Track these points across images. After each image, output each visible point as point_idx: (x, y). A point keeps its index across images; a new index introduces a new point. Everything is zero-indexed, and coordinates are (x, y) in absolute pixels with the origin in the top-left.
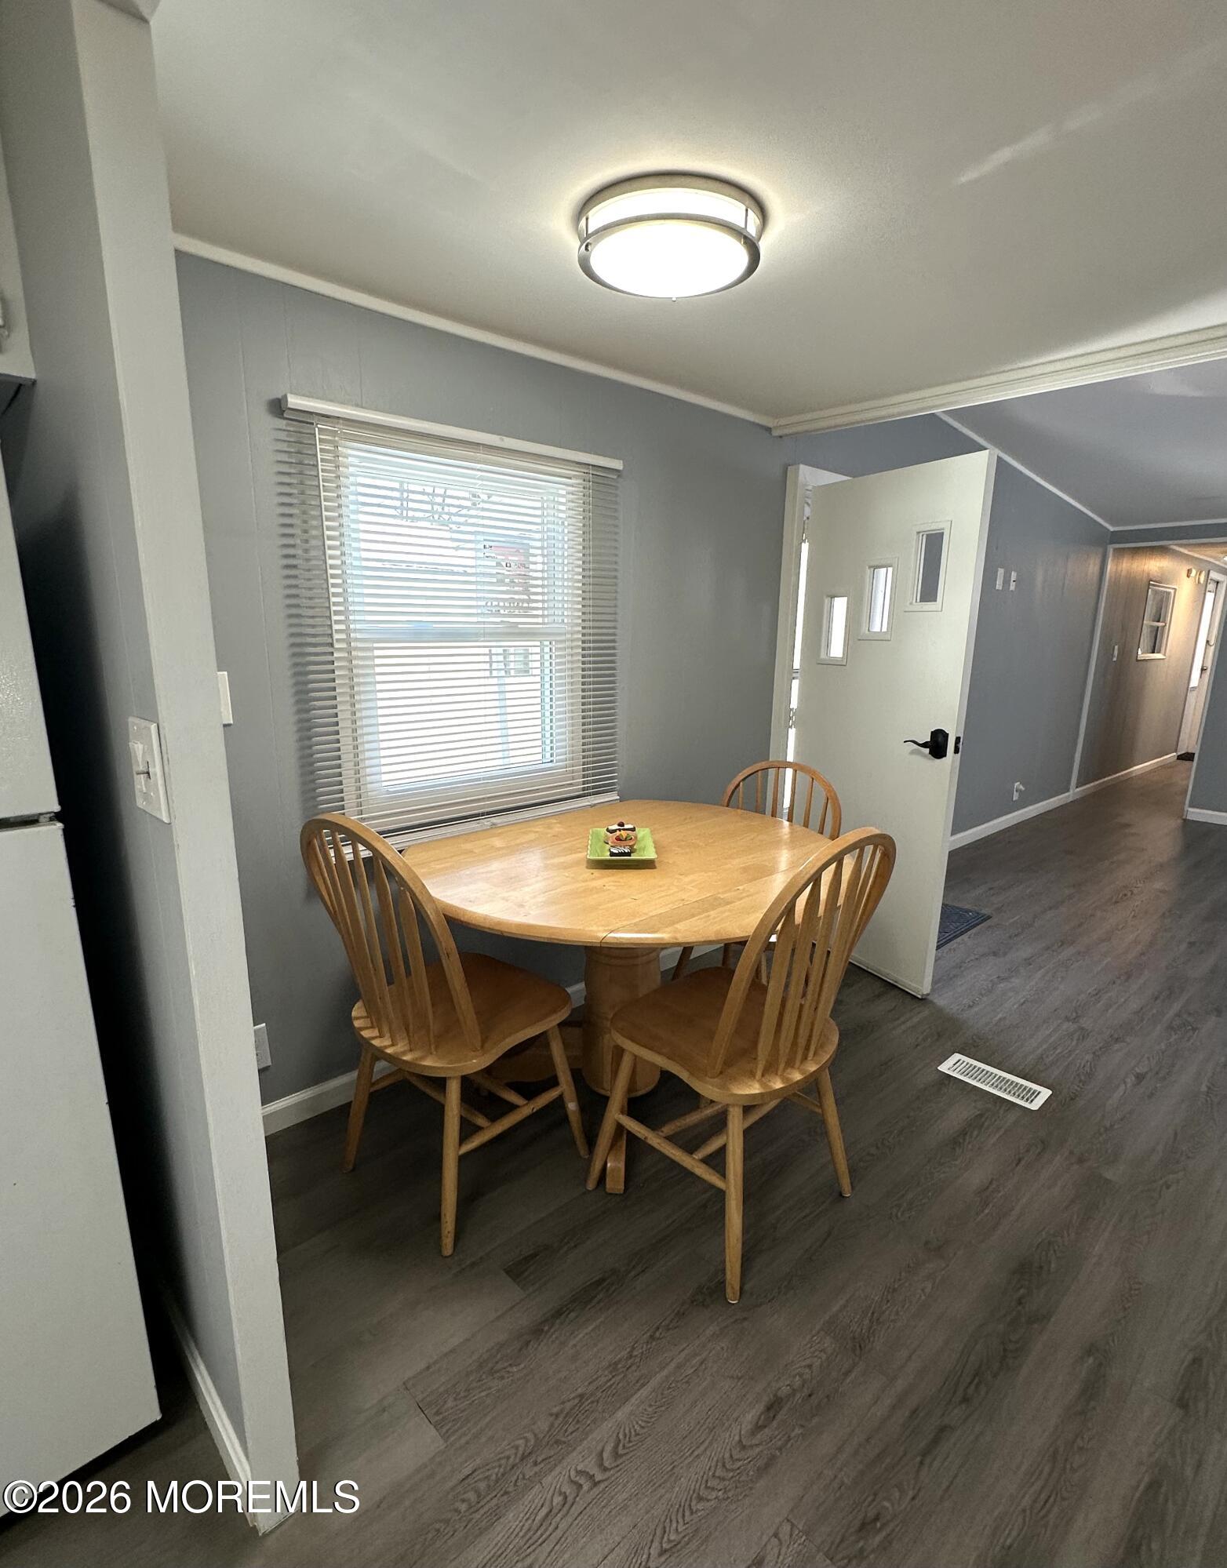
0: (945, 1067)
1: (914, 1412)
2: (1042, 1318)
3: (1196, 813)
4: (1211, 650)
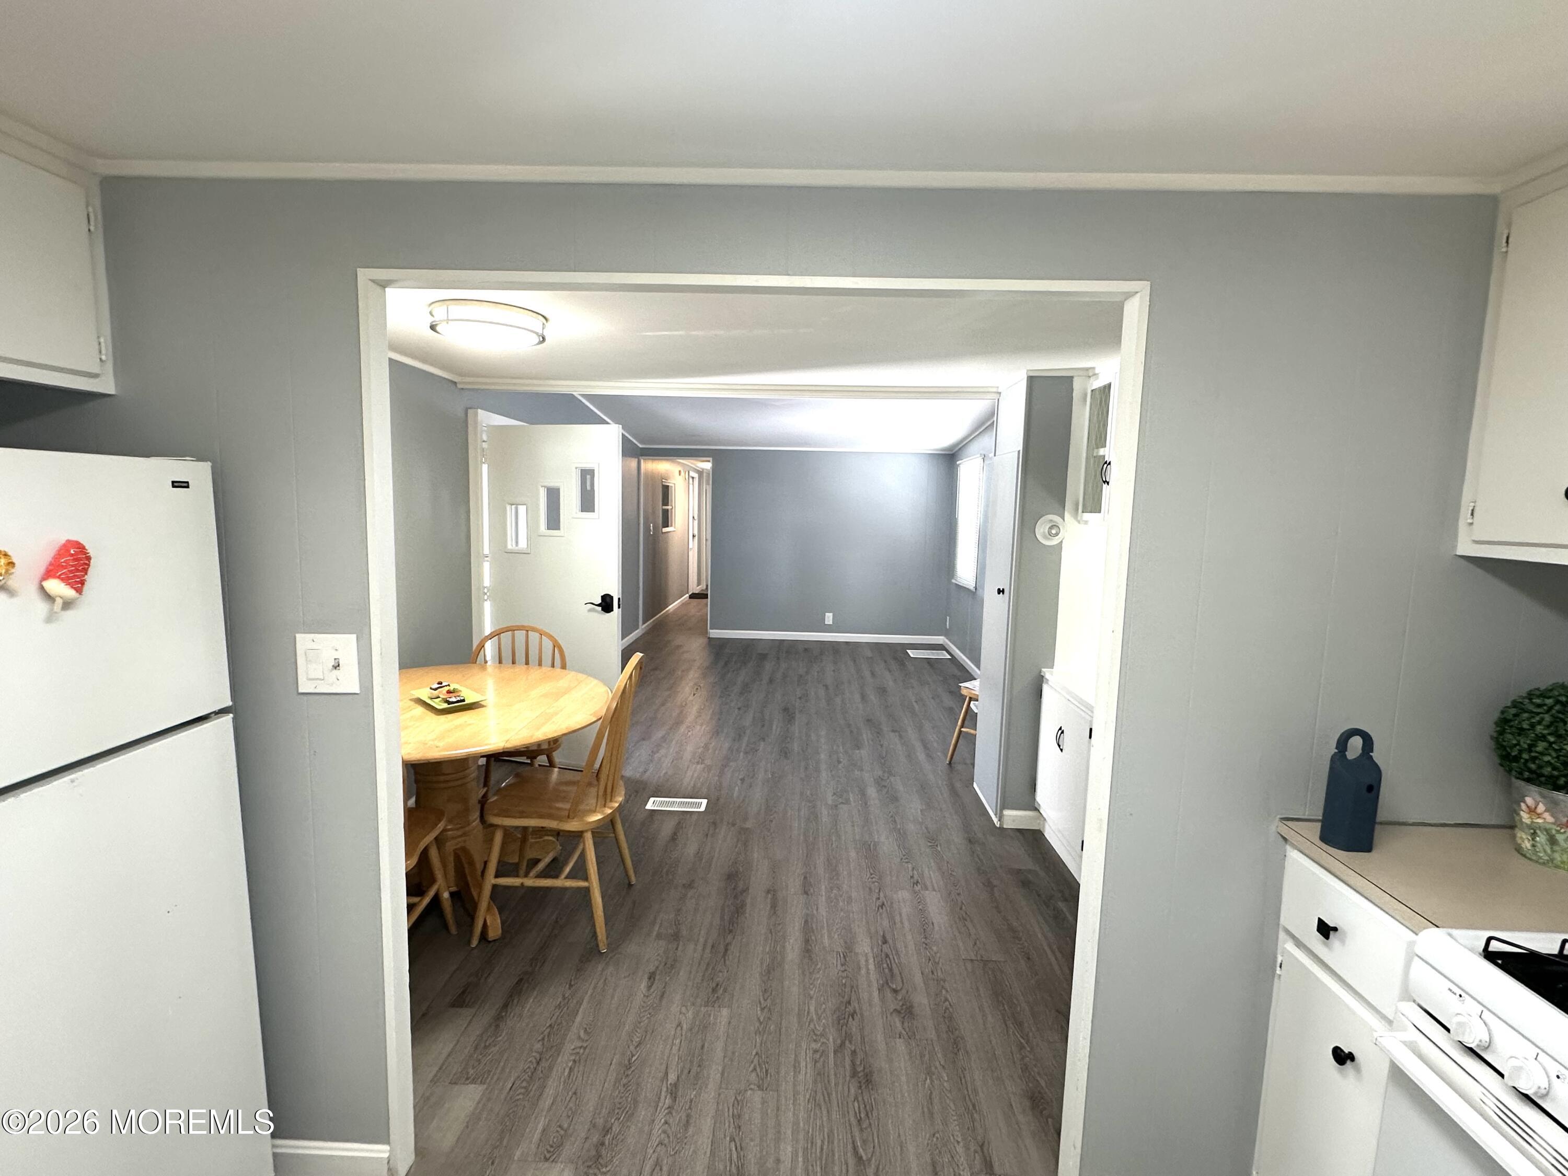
0: (649, 806)
1: (713, 946)
2: (746, 890)
3: (715, 633)
4: (696, 522)
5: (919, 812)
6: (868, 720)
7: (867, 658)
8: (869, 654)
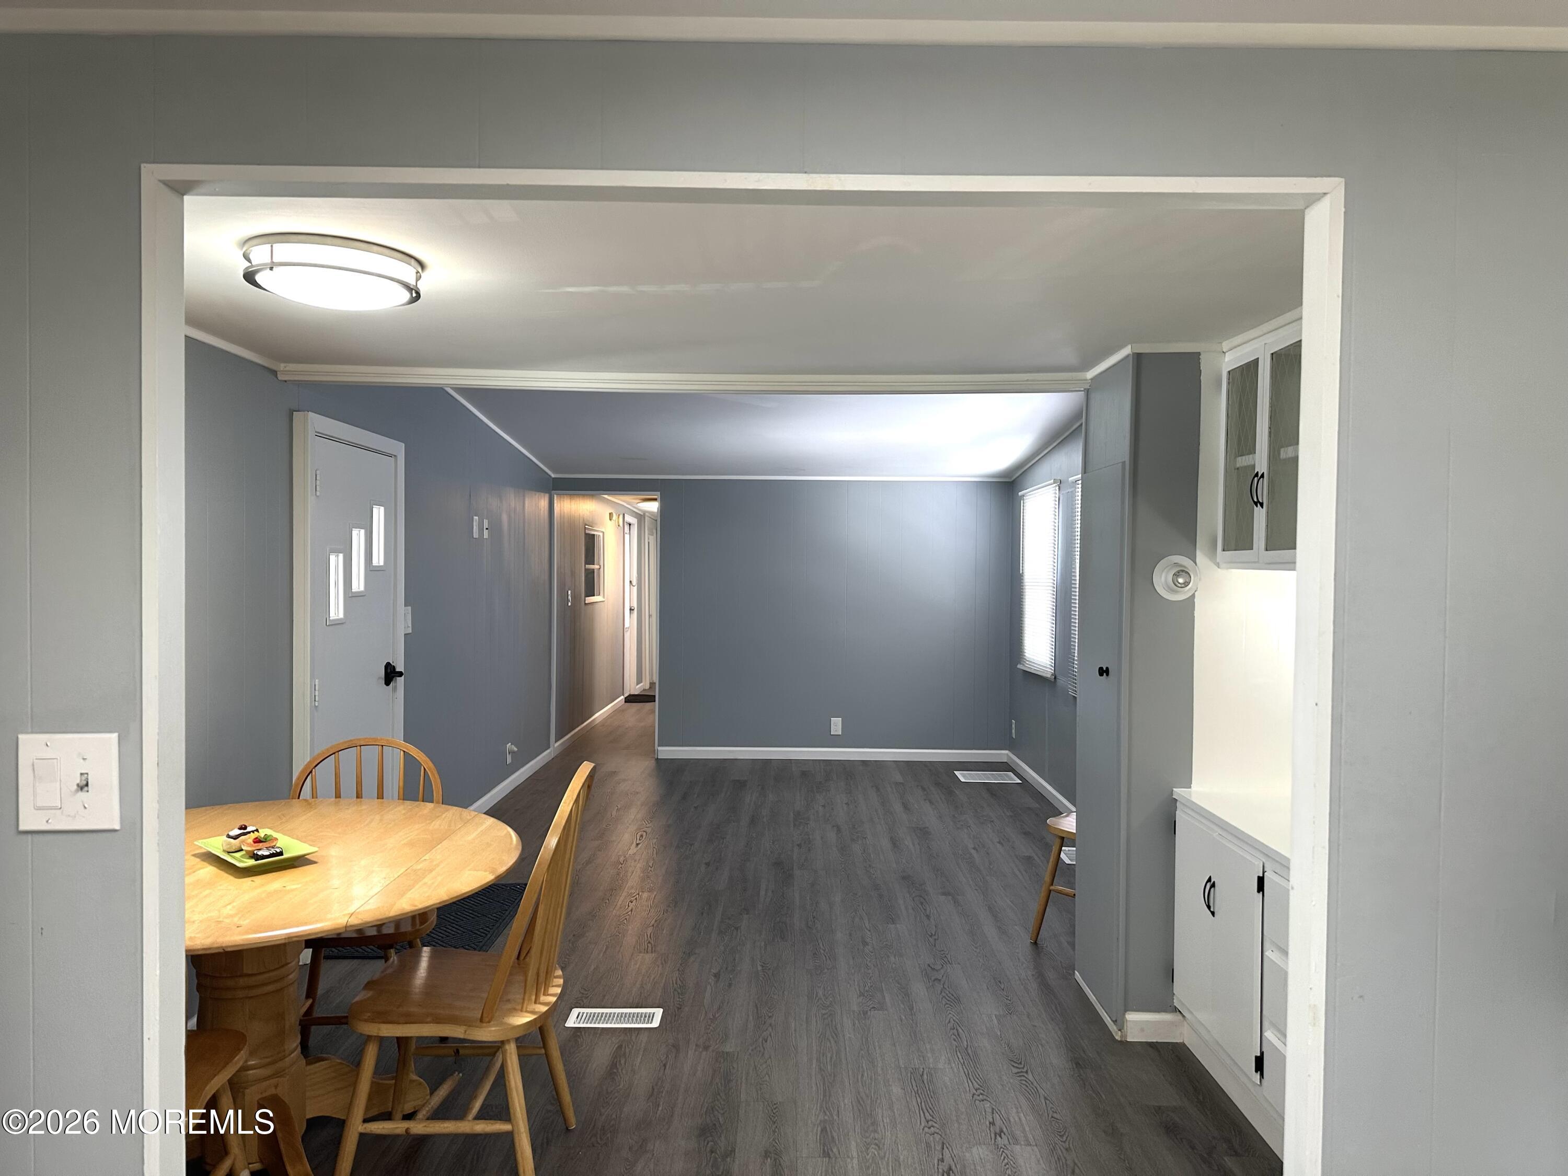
0: (571, 1022)
3: (667, 752)
4: (635, 589)
5: (995, 1021)
6: (904, 878)
7: (897, 784)
8: (899, 778)
